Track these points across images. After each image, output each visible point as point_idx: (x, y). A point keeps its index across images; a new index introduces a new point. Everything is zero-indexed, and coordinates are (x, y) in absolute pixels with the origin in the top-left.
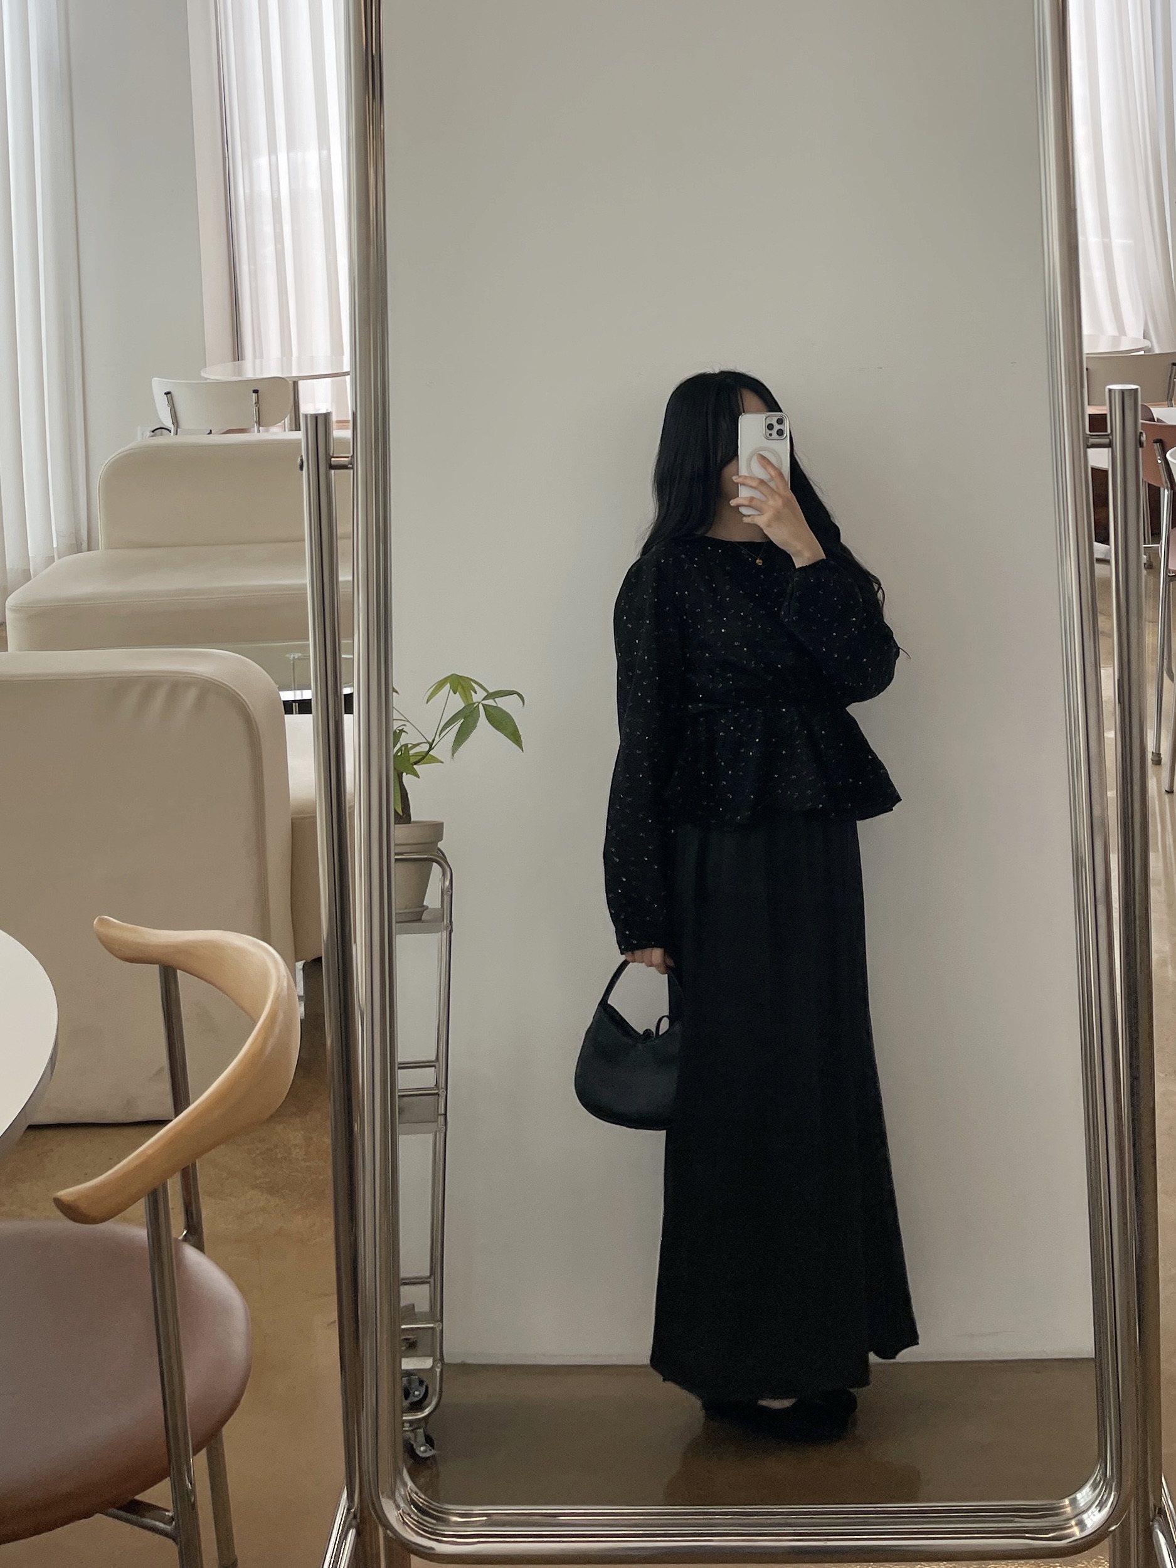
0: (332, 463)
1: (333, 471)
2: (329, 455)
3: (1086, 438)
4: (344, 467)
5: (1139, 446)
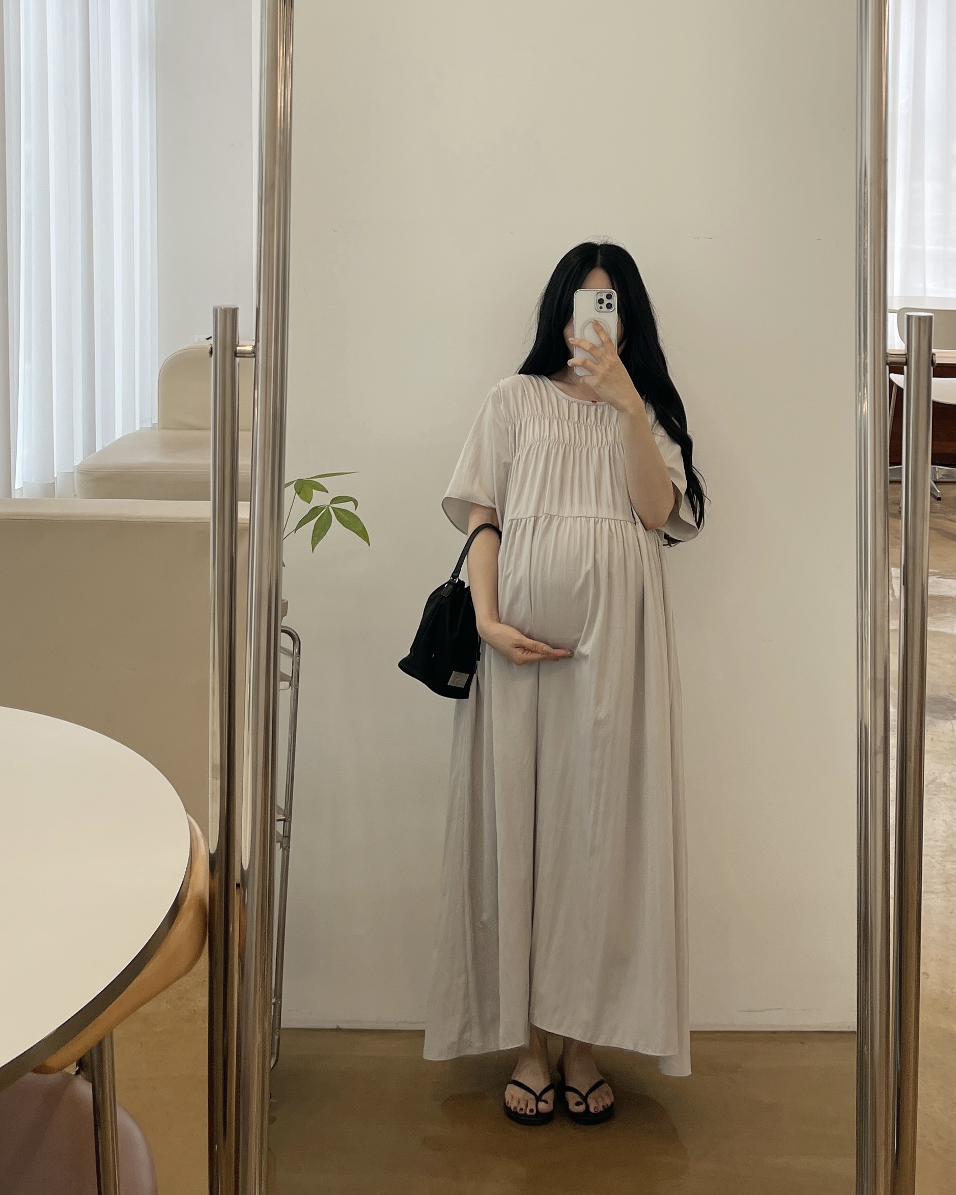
1: (237, 359)
2: (235, 342)
5: (931, 365)
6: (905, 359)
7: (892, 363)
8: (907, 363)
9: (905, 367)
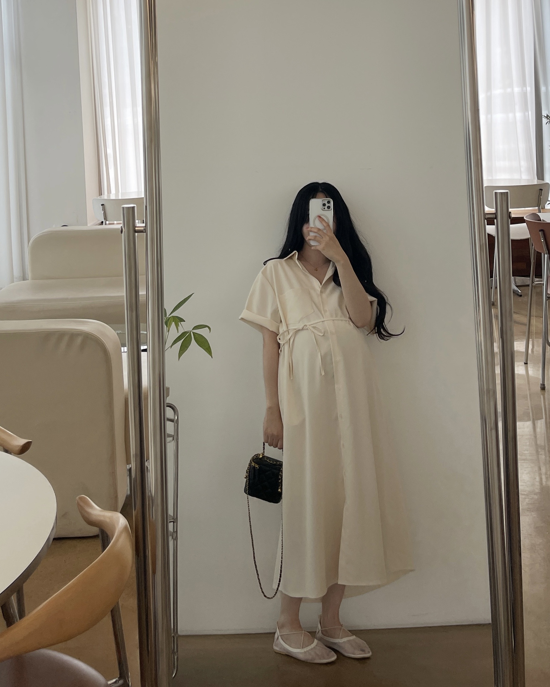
0: (136, 230)
1: (136, 234)
2: (134, 226)
4: (141, 232)
5: (509, 218)
6: (494, 216)
7: (488, 219)
8: (496, 218)
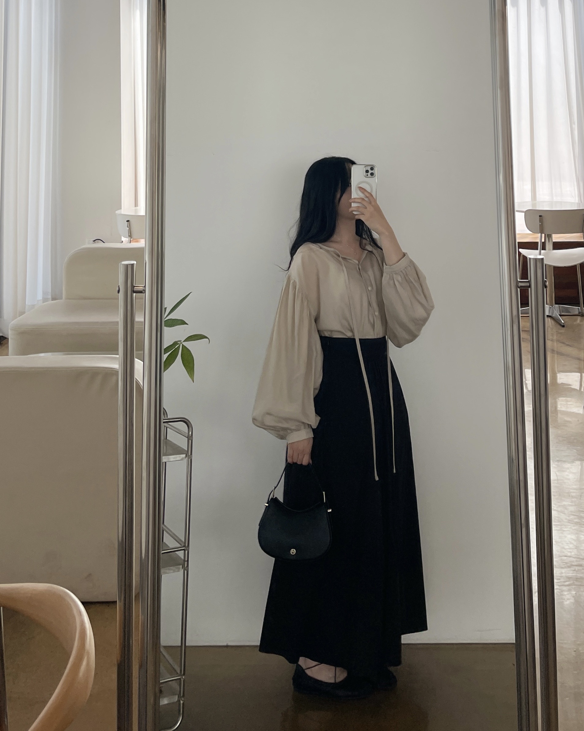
0: (135, 290)
1: (134, 294)
2: (133, 284)
3: (517, 282)
4: (141, 292)
5: (544, 287)
6: (528, 284)
7: (521, 287)
8: (530, 286)
9: (529, 289)
